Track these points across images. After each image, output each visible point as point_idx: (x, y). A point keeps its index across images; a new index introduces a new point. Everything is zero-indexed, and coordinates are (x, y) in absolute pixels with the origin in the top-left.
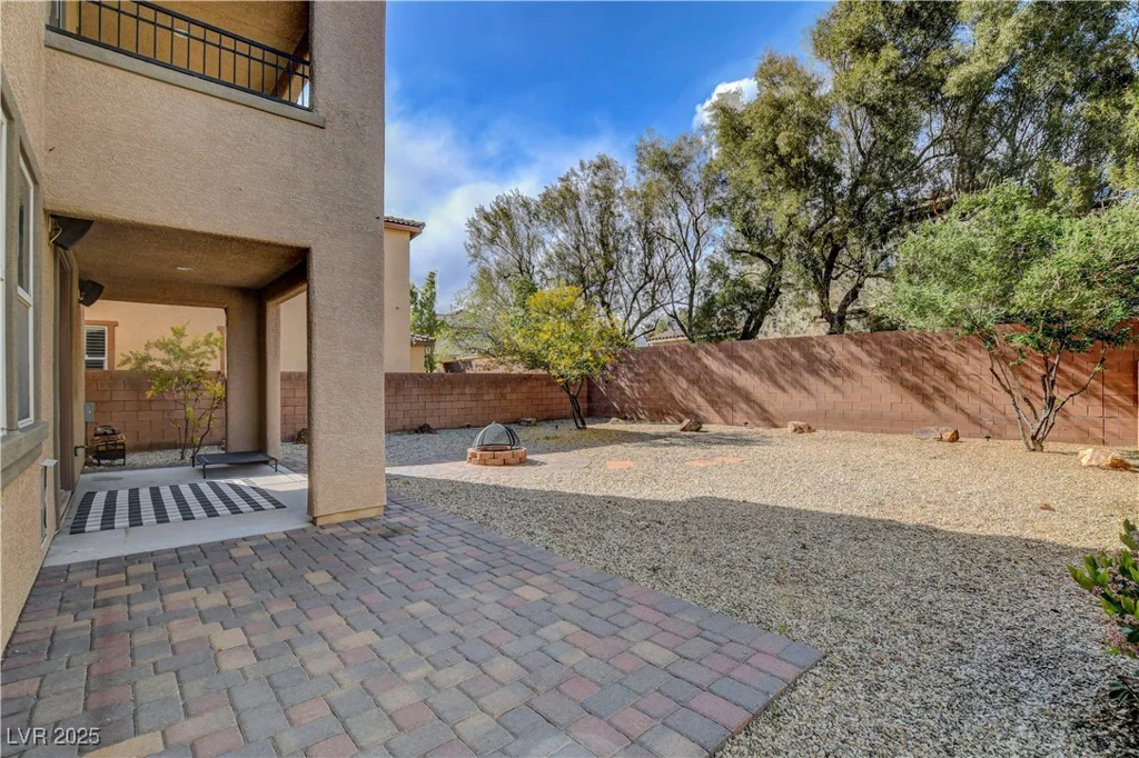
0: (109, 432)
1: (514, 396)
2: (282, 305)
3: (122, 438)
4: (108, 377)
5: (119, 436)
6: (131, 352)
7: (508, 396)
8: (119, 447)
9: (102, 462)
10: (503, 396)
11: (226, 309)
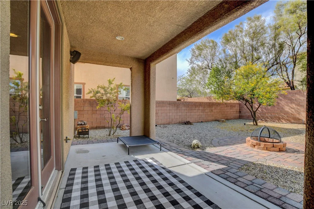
0: (83, 124)
1: (215, 111)
2: (157, 65)
3: (88, 126)
4: (82, 101)
5: (87, 125)
6: (92, 89)
7: (213, 111)
8: (86, 130)
9: (80, 136)
10: (212, 110)
11: (131, 69)
